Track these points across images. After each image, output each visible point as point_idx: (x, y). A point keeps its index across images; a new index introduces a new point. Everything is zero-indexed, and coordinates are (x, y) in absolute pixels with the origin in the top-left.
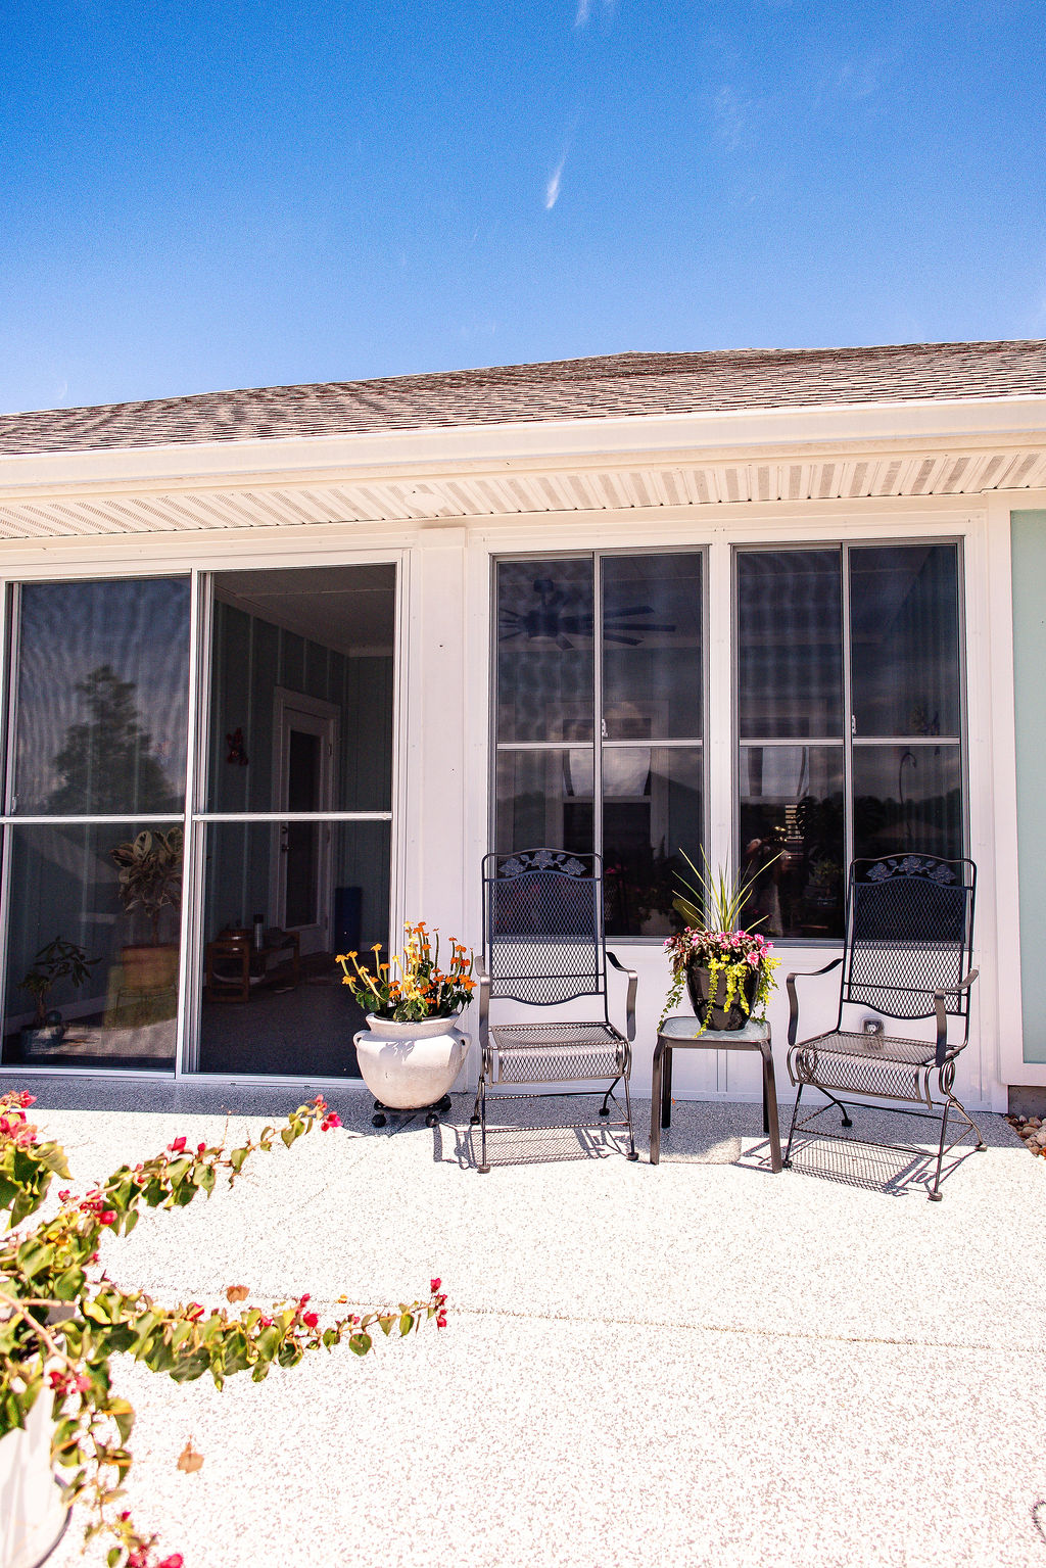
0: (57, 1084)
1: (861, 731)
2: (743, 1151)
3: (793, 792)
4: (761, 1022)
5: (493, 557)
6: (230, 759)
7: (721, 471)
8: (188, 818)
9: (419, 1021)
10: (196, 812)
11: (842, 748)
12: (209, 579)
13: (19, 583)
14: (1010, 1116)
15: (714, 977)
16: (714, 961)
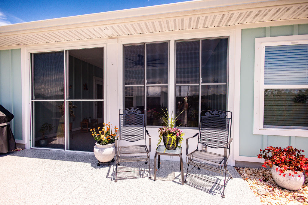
0: (43, 151)
1: (203, 82)
2: (175, 177)
3: (186, 95)
4: (180, 147)
5: (123, 45)
6: (84, 89)
7: (172, 19)
8: (65, 100)
9: (106, 145)
10: (67, 99)
11: (199, 86)
12: (68, 51)
13: (33, 53)
14: (235, 167)
15: (168, 139)
16: (169, 135)
